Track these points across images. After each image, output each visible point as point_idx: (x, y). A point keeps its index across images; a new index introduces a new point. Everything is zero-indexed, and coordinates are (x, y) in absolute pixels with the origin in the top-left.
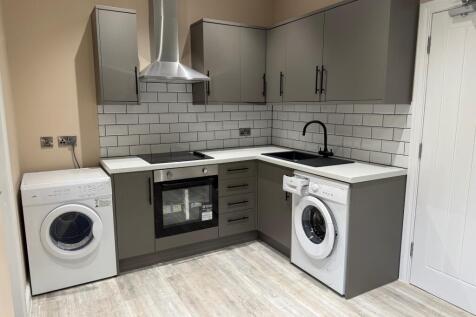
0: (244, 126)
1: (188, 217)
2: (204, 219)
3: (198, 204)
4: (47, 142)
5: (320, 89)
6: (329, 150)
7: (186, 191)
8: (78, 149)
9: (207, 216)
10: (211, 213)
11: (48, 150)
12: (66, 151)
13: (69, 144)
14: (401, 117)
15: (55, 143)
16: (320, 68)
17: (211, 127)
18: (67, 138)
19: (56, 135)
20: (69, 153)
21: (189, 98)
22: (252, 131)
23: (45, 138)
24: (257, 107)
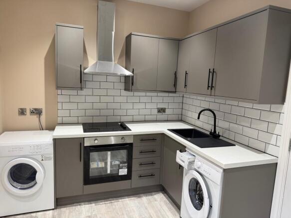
0: (161, 106)
1: (109, 172)
2: (120, 174)
3: (117, 163)
4: (22, 112)
5: (211, 87)
6: (217, 133)
7: (109, 153)
8: (43, 117)
9: (123, 172)
10: (126, 170)
11: (22, 117)
12: (35, 118)
13: (37, 114)
14: (275, 114)
15: (28, 112)
16: (212, 71)
17: (137, 106)
18: (36, 109)
19: (29, 107)
20: (37, 119)
21: (122, 86)
22: (167, 110)
23: (21, 109)
24: (171, 95)
